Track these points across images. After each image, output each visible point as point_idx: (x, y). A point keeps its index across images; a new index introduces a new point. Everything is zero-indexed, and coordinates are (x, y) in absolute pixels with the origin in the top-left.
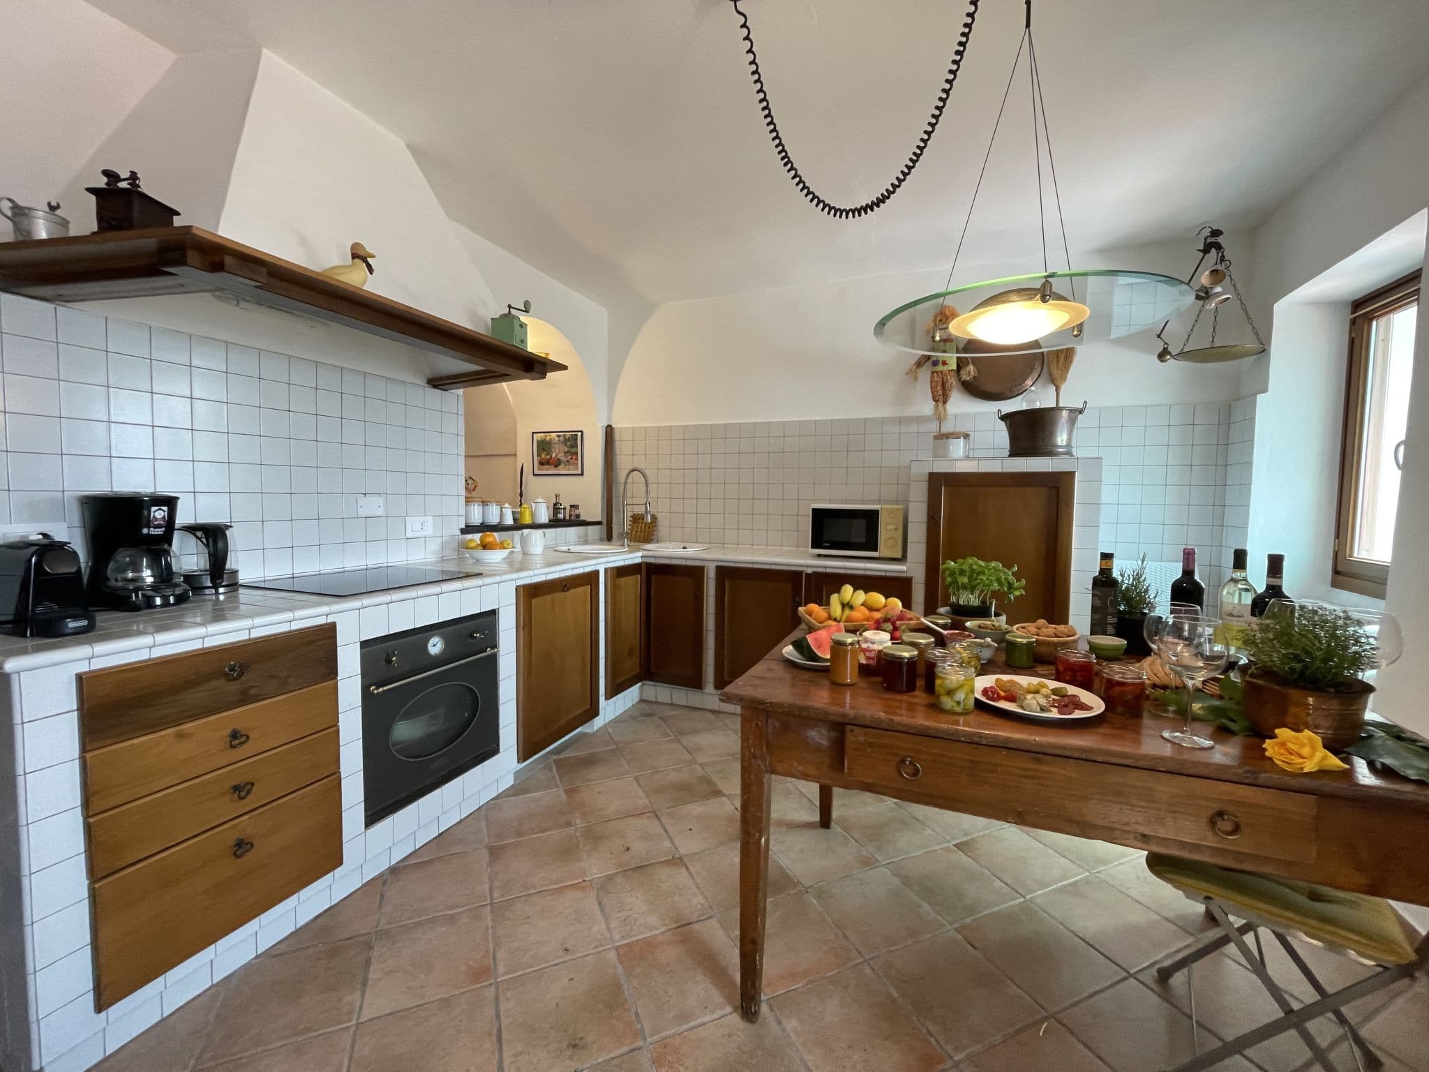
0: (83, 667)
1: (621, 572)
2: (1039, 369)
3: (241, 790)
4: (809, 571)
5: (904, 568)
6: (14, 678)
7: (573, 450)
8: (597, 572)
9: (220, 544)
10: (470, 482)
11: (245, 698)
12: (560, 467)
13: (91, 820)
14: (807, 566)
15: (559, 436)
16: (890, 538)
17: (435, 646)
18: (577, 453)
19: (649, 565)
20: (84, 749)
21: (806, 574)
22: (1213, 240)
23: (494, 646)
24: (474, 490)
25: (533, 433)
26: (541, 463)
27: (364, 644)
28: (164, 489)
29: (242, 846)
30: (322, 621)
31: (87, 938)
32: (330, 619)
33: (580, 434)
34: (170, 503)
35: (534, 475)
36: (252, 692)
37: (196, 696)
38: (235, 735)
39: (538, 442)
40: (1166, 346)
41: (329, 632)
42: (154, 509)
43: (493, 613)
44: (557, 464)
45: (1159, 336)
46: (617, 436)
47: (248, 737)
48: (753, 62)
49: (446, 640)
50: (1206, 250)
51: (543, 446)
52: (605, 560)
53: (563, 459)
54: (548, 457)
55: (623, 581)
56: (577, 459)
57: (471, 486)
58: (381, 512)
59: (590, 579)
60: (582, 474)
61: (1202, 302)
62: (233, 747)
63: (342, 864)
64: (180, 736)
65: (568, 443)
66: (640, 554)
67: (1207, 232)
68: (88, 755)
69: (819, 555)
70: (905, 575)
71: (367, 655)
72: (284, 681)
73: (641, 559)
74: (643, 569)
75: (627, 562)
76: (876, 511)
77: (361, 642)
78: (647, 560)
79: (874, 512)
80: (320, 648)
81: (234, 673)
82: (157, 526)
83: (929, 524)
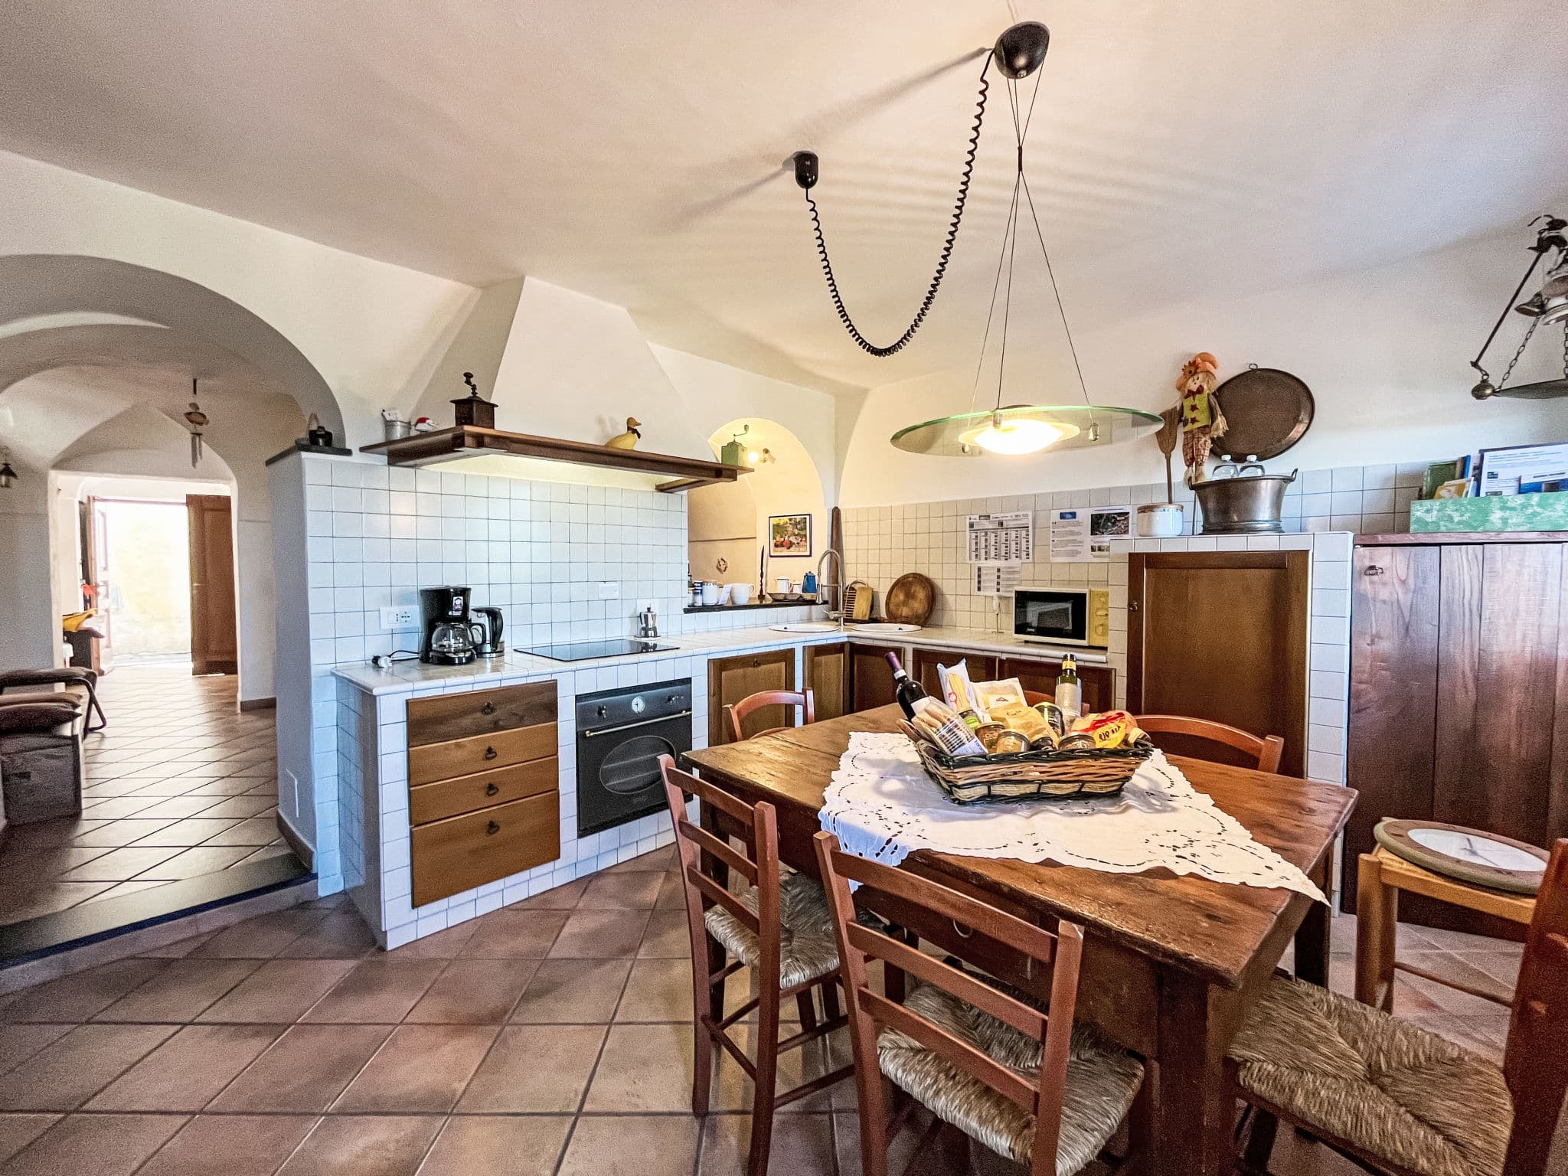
0: (409, 696)
1: (820, 651)
2: (1307, 421)
3: (491, 789)
4: (1004, 657)
5: (1103, 658)
6: (378, 698)
7: (802, 533)
8: (792, 651)
9: (498, 622)
10: (722, 563)
11: (496, 726)
12: (792, 549)
13: (412, 789)
14: (1002, 652)
15: (790, 520)
16: (1102, 625)
17: (638, 705)
18: (805, 536)
19: (852, 644)
20: (409, 746)
21: (1001, 661)
22: (1553, 233)
23: (690, 710)
24: (724, 571)
25: (770, 517)
26: (776, 546)
27: (578, 698)
28: (461, 583)
29: (492, 827)
30: (548, 678)
31: (408, 861)
32: (554, 677)
33: (808, 517)
34: (464, 592)
35: (771, 556)
36: (501, 723)
37: (467, 722)
38: (490, 750)
39: (774, 525)
40: (1485, 377)
41: (552, 687)
42: (455, 598)
43: (688, 681)
44: (790, 545)
45: (1475, 364)
46: (843, 519)
47: (496, 754)
48: (819, 238)
49: (646, 701)
50: (1542, 247)
51: (778, 529)
52: (803, 638)
53: (795, 541)
54: (782, 539)
55: (823, 659)
56: (806, 541)
57: (722, 568)
58: (616, 595)
59: (787, 656)
60: (810, 556)
61: (1533, 319)
62: (487, 759)
63: (559, 857)
64: (458, 745)
65: (799, 527)
66: (844, 634)
67: (1543, 223)
68: (410, 749)
69: (1026, 642)
70: (1105, 666)
71: (581, 706)
72: (522, 718)
73: (846, 640)
74: (847, 649)
75: (829, 642)
76: (1085, 594)
77: (576, 696)
78: (851, 640)
79: (1084, 595)
80: (545, 698)
81: (488, 709)
82: (457, 610)
83: (1129, 610)
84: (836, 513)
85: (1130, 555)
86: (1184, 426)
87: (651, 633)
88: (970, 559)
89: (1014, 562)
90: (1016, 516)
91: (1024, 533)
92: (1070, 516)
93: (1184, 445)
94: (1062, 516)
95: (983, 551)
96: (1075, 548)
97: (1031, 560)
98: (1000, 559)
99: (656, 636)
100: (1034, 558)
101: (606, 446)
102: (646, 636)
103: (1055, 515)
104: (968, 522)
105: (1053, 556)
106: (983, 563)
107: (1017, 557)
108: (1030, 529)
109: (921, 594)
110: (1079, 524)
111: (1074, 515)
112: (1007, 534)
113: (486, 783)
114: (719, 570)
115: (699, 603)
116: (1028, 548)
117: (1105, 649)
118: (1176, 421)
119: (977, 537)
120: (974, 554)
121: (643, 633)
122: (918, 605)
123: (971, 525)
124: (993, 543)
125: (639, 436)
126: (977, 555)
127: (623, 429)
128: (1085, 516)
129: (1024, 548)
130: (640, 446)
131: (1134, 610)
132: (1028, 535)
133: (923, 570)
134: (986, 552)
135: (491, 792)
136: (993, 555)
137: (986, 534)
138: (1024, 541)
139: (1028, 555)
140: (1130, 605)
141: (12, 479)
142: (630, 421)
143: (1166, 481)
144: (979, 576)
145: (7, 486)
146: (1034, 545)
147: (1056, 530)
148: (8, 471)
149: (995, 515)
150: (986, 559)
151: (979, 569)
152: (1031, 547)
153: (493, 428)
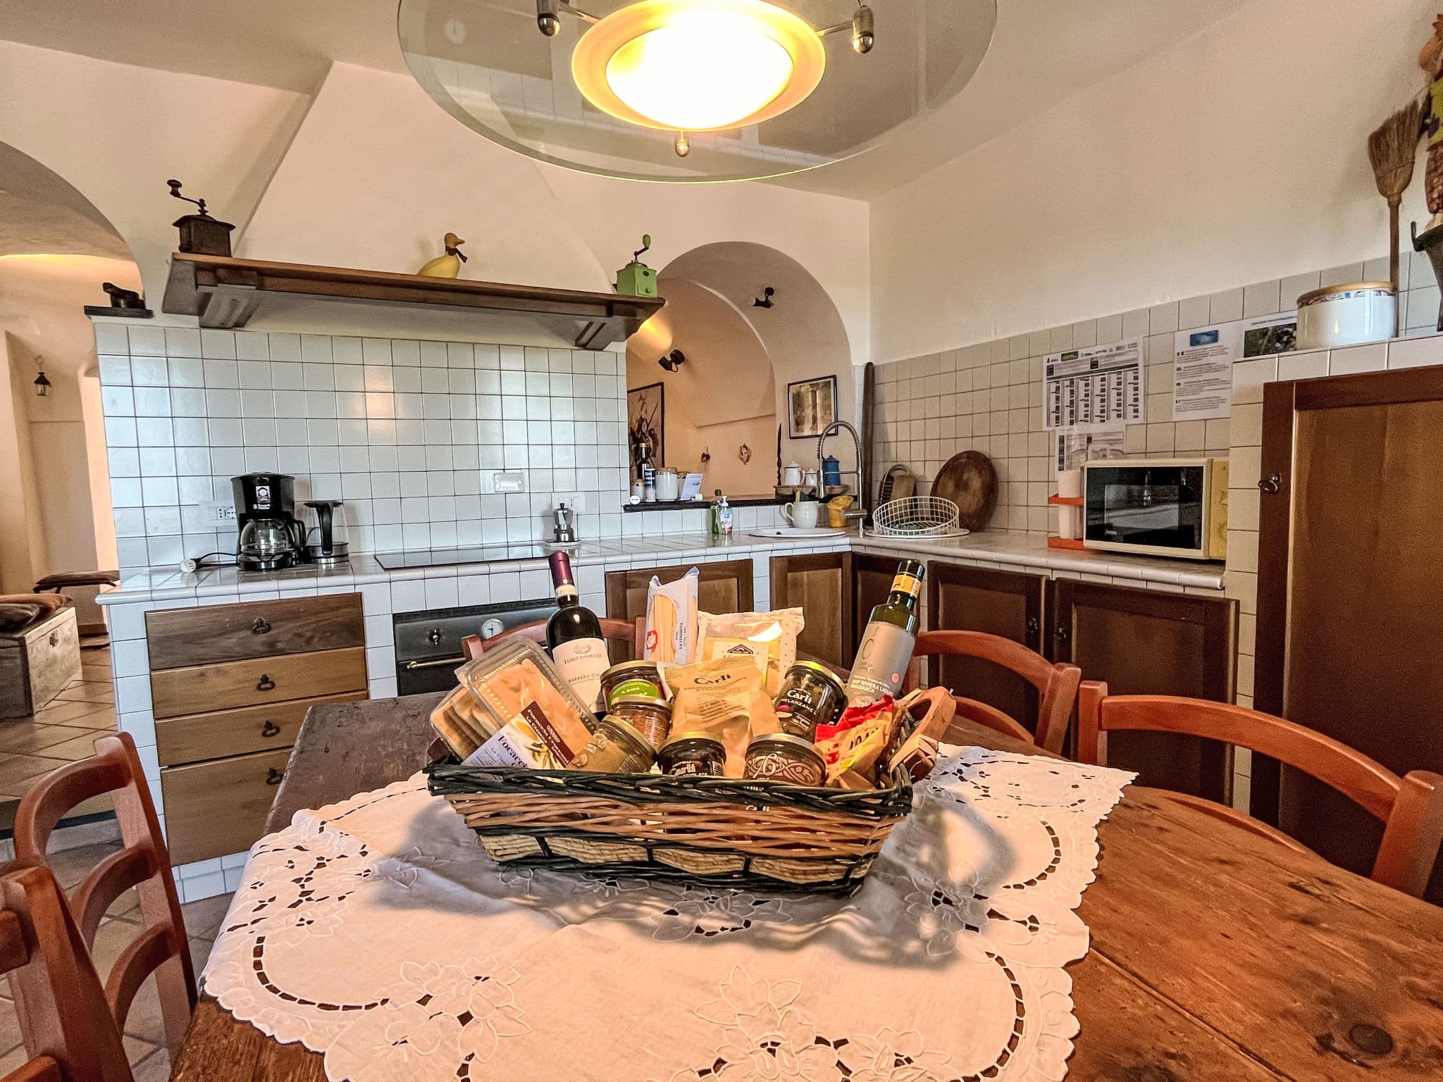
0: (150, 606)
1: (798, 564)
3: (270, 728)
4: (1055, 576)
5: (1216, 581)
6: (106, 609)
7: (827, 402)
8: (749, 562)
9: (328, 520)
10: (744, 451)
11: (272, 650)
13: (158, 723)
14: (1053, 569)
15: (812, 386)
17: (493, 628)
18: (830, 407)
19: (857, 556)
20: (151, 669)
21: (1049, 582)
24: (747, 461)
25: (789, 385)
26: (798, 423)
27: (397, 618)
29: (274, 777)
30: (350, 590)
32: (358, 589)
33: (832, 380)
35: (791, 438)
36: (280, 645)
37: (230, 642)
38: (265, 679)
41: (355, 601)
42: (258, 487)
46: (880, 377)
47: (273, 685)
49: (506, 625)
51: (799, 400)
52: (769, 546)
53: (821, 415)
54: (805, 414)
55: (805, 575)
56: (832, 414)
57: (745, 457)
59: (739, 570)
60: (837, 433)
62: (262, 690)
64: (218, 671)
65: (822, 394)
66: (847, 540)
68: (154, 673)
70: (1220, 595)
71: (403, 628)
72: (309, 641)
73: (849, 549)
74: (848, 562)
75: (816, 551)
76: (1201, 468)
77: (394, 615)
78: (856, 549)
79: (1199, 470)
80: (343, 615)
81: (262, 627)
82: (263, 503)
83: (1263, 492)
84: (870, 369)
85: (1268, 387)
86: (1430, 136)
87: (565, 537)
88: (1048, 424)
89: (1114, 424)
90: (1118, 348)
91: (1130, 375)
92: (1207, 338)
93: (1428, 173)
94: (1195, 340)
95: (1067, 411)
96: (1217, 393)
97: (1141, 420)
98: (1092, 422)
99: (571, 540)
100: (1146, 417)
101: (418, 275)
102: (558, 540)
103: (1183, 342)
104: (1045, 365)
105: (1178, 410)
106: (1064, 429)
107: (1119, 416)
108: (1141, 368)
109: (976, 482)
110: (1223, 351)
111: (1214, 336)
112: (1103, 380)
113: (263, 720)
114: (741, 459)
115: (651, 499)
116: (1136, 400)
117: (1221, 563)
118: (1415, 130)
119: (1058, 388)
120: (1053, 416)
121: (553, 536)
122: (972, 499)
123: (1050, 370)
124: (1082, 396)
125: (464, 259)
126: (1057, 418)
127: (438, 249)
128: (1232, 337)
129: (1130, 400)
130: (474, 274)
131: (1272, 492)
132: (1136, 378)
133: (981, 446)
134: (1072, 412)
135: (269, 732)
136: (1081, 417)
137: (1072, 382)
138: (1130, 388)
139: (1136, 411)
140: (1264, 482)
141: (47, 387)
142: (449, 237)
143: (1387, 252)
144: (1061, 451)
145: (43, 394)
146: (1146, 395)
147: (1182, 366)
148: (42, 380)
149: (1085, 351)
150: (1072, 423)
151: (1062, 440)
152: (1141, 397)
153: (230, 256)
